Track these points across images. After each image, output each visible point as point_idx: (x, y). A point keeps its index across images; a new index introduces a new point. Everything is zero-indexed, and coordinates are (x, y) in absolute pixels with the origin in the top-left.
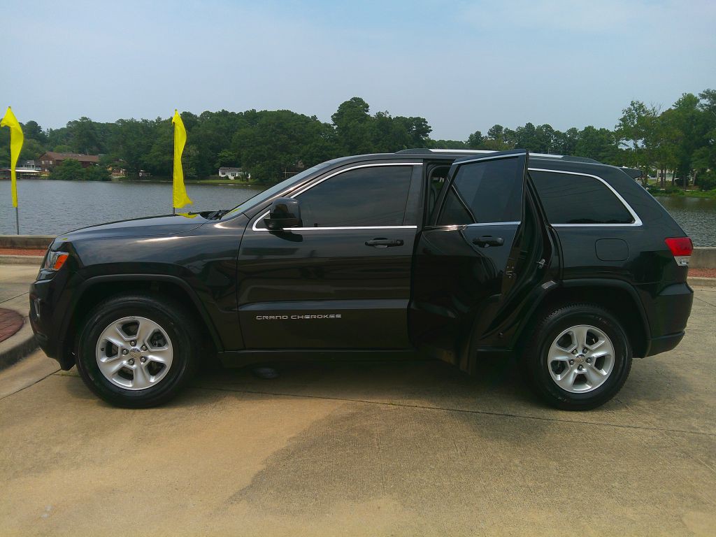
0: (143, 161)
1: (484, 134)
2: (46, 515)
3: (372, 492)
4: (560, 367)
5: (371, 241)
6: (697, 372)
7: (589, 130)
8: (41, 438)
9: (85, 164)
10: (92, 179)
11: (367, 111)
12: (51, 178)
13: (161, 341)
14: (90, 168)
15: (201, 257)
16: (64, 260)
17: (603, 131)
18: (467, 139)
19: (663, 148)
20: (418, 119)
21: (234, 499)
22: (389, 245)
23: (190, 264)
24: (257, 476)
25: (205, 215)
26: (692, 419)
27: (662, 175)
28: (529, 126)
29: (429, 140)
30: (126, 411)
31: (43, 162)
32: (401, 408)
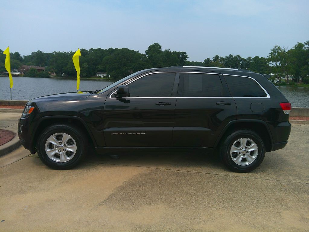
0: (64, 70)
1: (211, 59)
2: (26, 209)
3: (156, 202)
4: (235, 155)
5: (158, 103)
6: (294, 158)
7: (257, 58)
8: (23, 181)
9: (39, 70)
10: (42, 77)
11: (161, 49)
12: (24, 76)
13: (72, 143)
14: (41, 72)
15: (88, 109)
16: (32, 110)
17: (262, 58)
18: (204, 61)
19: (288, 66)
20: (183, 52)
21: (101, 204)
22: (165, 105)
23: (84, 112)
24: (110, 196)
25: (90, 92)
26: (290, 176)
27: (288, 77)
28: (231, 56)
29: (187, 62)
30: (57, 171)
31: (21, 70)
32: (170, 171)
